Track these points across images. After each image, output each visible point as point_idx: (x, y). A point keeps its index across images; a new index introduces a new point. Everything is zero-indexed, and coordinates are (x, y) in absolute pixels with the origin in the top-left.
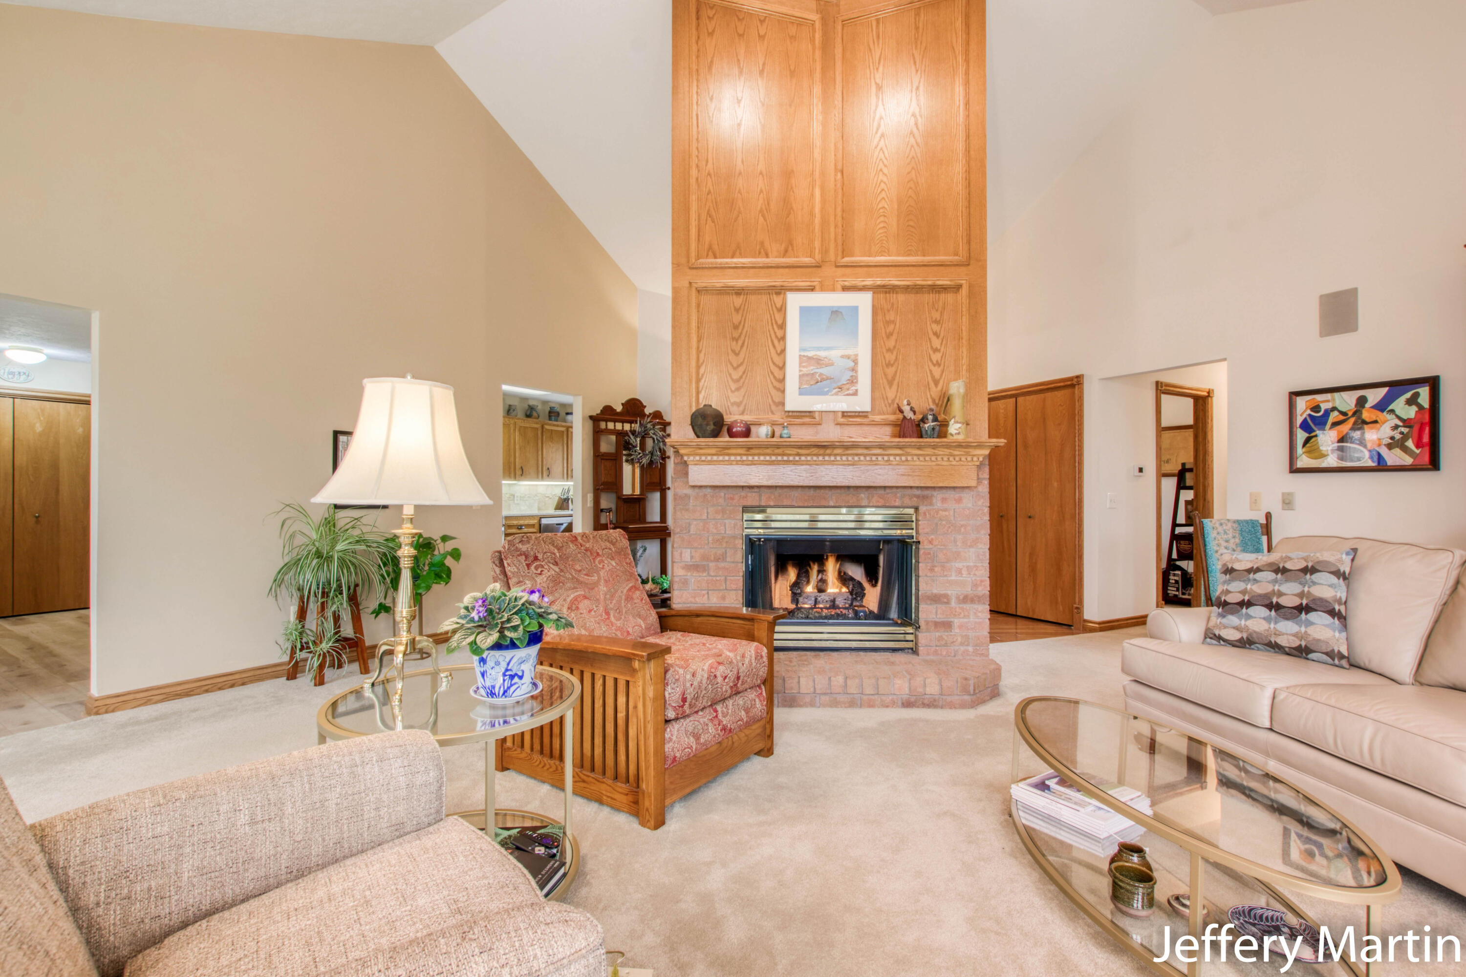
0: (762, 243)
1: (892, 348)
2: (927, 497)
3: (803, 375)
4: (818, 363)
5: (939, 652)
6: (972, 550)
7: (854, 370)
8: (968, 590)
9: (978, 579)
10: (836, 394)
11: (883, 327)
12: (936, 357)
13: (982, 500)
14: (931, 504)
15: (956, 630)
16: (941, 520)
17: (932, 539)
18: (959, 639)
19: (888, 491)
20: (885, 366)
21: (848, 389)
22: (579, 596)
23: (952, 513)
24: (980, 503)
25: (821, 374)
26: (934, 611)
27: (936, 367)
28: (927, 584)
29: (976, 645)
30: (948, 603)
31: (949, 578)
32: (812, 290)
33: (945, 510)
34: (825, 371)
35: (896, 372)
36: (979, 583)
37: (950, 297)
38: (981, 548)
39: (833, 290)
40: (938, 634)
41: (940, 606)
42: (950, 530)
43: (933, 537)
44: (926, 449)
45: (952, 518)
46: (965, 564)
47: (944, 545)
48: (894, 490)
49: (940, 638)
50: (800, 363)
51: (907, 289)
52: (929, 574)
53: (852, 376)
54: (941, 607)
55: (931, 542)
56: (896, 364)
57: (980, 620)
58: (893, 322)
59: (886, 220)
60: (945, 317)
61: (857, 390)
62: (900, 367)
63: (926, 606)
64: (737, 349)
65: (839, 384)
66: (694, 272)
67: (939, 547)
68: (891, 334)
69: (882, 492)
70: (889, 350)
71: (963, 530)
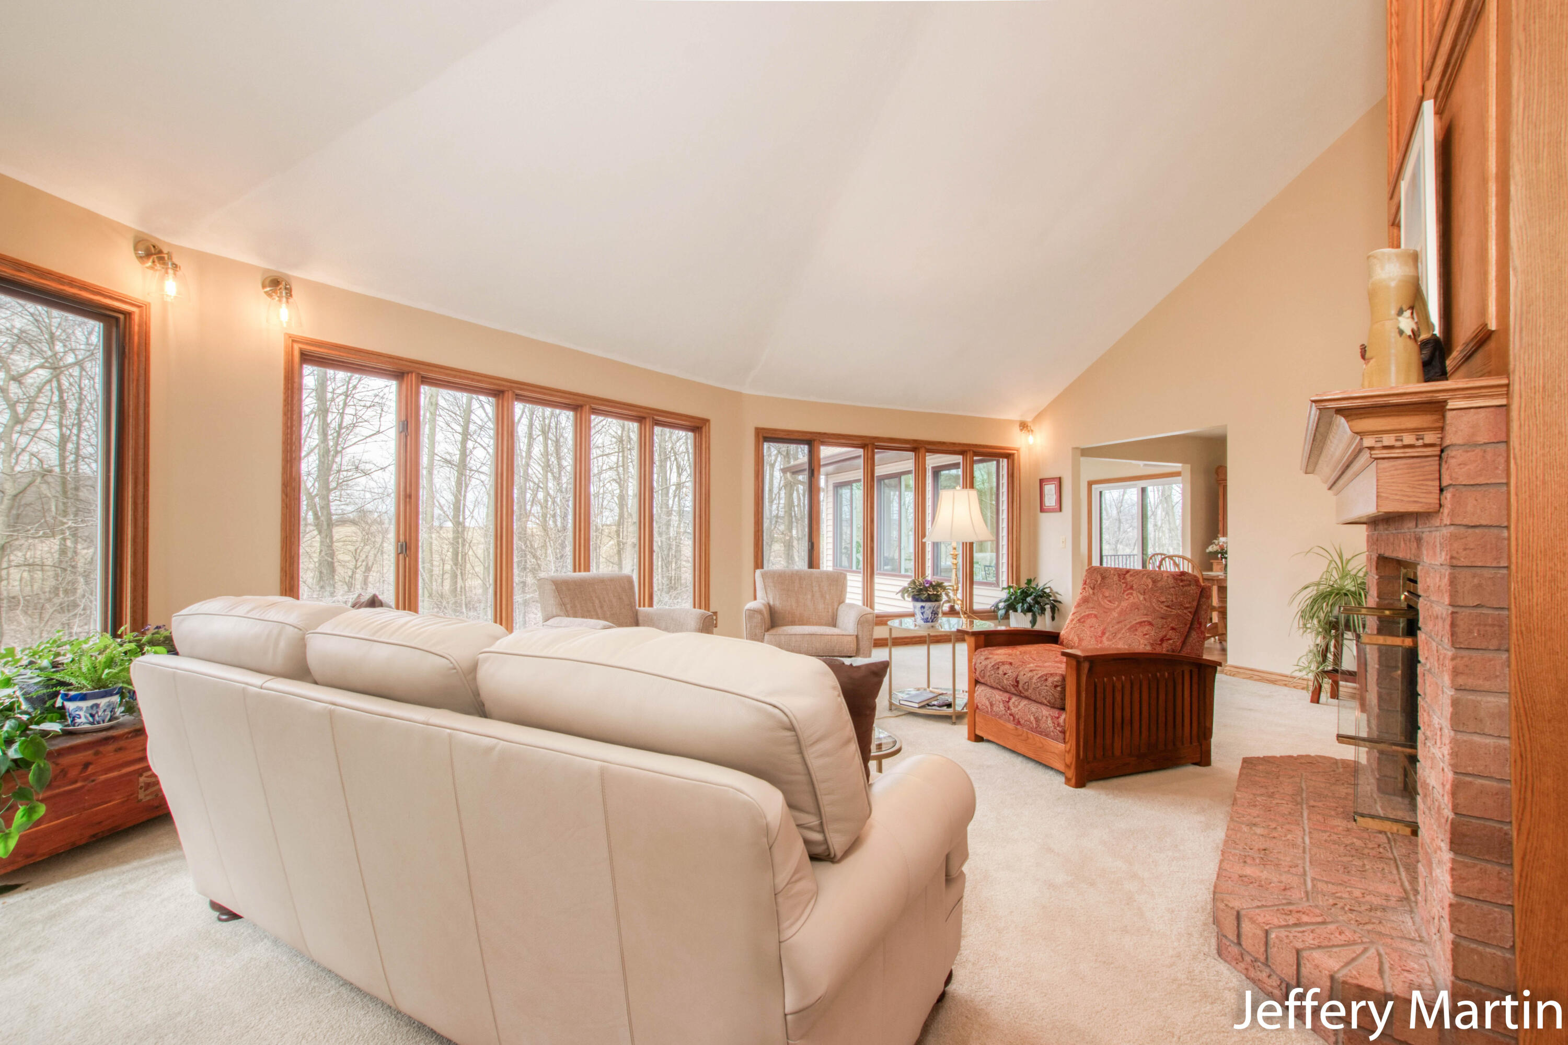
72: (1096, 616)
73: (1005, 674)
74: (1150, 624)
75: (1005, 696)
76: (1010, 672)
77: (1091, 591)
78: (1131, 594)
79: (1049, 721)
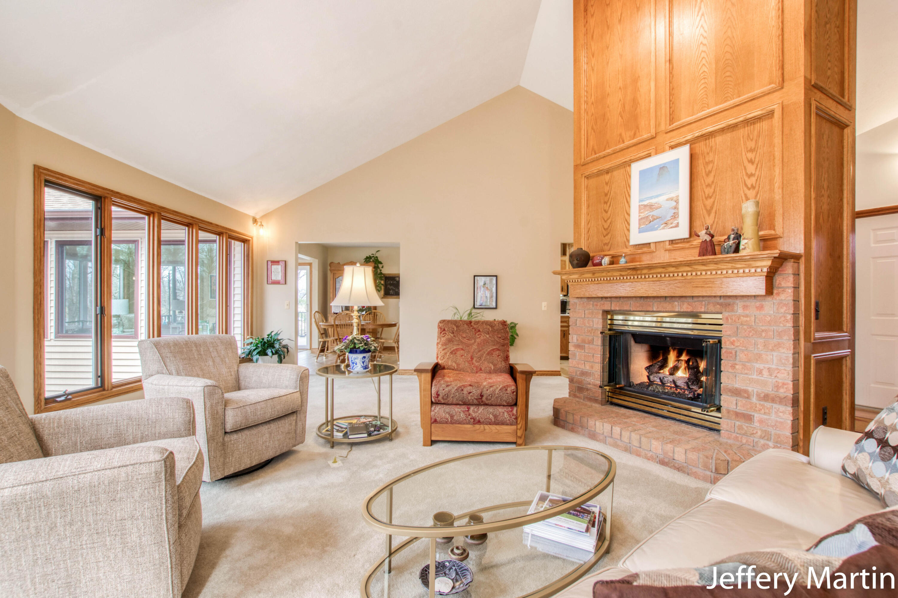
0: (621, 135)
1: (710, 183)
2: (729, 305)
3: (641, 219)
4: (651, 208)
5: (740, 440)
6: (775, 354)
7: (676, 208)
8: (769, 390)
9: (780, 381)
10: (663, 228)
11: (703, 168)
12: (750, 182)
13: (785, 308)
14: (733, 311)
15: (757, 424)
16: (742, 324)
17: (734, 341)
18: (759, 433)
19: (695, 299)
20: (704, 198)
21: (672, 223)
22: (459, 348)
23: (753, 318)
24: (782, 310)
25: (653, 216)
26: (735, 402)
27: (751, 190)
28: (728, 378)
29: (777, 442)
30: (748, 398)
31: (750, 377)
32: (650, 156)
33: (747, 316)
34: (655, 213)
35: (714, 202)
36: (780, 385)
37: (764, 125)
38: (784, 353)
39: (663, 151)
40: (738, 423)
41: (741, 399)
42: (751, 334)
43: (734, 339)
44: (710, 265)
45: (753, 324)
46: (766, 366)
47: (745, 347)
48: (701, 299)
49: (740, 428)
50: (640, 210)
51: (723, 130)
52: (730, 370)
53: (674, 213)
54: (742, 401)
55: (732, 343)
56: (714, 195)
57: (781, 420)
58: (712, 162)
59: (706, 81)
60: (760, 144)
61: (678, 223)
62: (717, 197)
63: (727, 397)
64: (607, 208)
65: (665, 221)
66: (584, 166)
67: (740, 348)
68: (710, 172)
69: (690, 300)
70: (709, 186)
71: (764, 334)
72: (462, 349)
73: (470, 393)
74: (498, 350)
75: (465, 408)
76: (474, 390)
77: (452, 335)
78: (481, 334)
79: (506, 414)
